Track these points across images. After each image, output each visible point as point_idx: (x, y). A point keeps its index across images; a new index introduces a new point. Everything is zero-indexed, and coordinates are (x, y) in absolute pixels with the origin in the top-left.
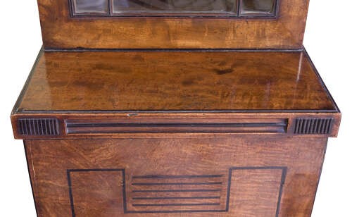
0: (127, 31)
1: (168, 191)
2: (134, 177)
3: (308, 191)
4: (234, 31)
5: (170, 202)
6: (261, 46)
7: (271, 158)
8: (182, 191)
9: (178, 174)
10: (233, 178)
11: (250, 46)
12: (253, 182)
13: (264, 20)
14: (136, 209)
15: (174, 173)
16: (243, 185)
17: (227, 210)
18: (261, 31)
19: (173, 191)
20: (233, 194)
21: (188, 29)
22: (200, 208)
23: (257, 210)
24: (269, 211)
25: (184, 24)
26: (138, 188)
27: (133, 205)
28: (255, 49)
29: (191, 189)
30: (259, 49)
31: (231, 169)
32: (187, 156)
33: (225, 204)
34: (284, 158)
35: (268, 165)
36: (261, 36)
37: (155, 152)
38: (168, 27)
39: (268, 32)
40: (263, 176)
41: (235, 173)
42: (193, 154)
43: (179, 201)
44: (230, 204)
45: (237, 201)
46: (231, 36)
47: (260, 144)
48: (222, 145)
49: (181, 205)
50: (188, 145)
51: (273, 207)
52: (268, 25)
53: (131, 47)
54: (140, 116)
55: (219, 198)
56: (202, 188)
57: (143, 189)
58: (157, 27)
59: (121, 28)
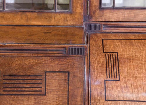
0: (10, 17)
1: (19, 83)
2: (4, 76)
3: (80, 85)
4: (54, 18)
5: (19, 89)
6: (66, 25)
7: (62, 67)
8: (25, 83)
9: (23, 75)
10: (47, 77)
11: (61, 25)
12: (55, 79)
13: (66, 14)
14: (4, 93)
15: (21, 74)
16: (51, 81)
17: (45, 95)
18: (65, 18)
19: (21, 83)
20: (48, 86)
21: (36, 17)
22: (33, 93)
23: (59, 95)
24: (64, 95)
25: (34, 15)
26: (6, 81)
27: (3, 91)
28: (64, 26)
29: (29, 82)
30: (65, 26)
31: (46, 72)
32: (27, 65)
33: (44, 91)
34: (68, 67)
35: (61, 71)
36: (66, 20)
37: (13, 63)
38: (27, 16)
39: (68, 19)
40: (59, 76)
41: (48, 74)
42: (29, 64)
43: (23, 89)
44: (46, 91)
45: (49, 90)
46: (53, 20)
47: (57, 60)
48: (41, 60)
49: (24, 91)
50: (27, 59)
51: (66, 94)
52: (68, 15)
53: (12, 24)
54: (7, 45)
55: (41, 87)
56: (33, 82)
57: (8, 82)
58: (23, 16)
59: (8, 16)
